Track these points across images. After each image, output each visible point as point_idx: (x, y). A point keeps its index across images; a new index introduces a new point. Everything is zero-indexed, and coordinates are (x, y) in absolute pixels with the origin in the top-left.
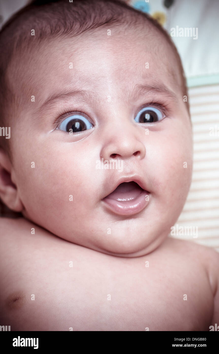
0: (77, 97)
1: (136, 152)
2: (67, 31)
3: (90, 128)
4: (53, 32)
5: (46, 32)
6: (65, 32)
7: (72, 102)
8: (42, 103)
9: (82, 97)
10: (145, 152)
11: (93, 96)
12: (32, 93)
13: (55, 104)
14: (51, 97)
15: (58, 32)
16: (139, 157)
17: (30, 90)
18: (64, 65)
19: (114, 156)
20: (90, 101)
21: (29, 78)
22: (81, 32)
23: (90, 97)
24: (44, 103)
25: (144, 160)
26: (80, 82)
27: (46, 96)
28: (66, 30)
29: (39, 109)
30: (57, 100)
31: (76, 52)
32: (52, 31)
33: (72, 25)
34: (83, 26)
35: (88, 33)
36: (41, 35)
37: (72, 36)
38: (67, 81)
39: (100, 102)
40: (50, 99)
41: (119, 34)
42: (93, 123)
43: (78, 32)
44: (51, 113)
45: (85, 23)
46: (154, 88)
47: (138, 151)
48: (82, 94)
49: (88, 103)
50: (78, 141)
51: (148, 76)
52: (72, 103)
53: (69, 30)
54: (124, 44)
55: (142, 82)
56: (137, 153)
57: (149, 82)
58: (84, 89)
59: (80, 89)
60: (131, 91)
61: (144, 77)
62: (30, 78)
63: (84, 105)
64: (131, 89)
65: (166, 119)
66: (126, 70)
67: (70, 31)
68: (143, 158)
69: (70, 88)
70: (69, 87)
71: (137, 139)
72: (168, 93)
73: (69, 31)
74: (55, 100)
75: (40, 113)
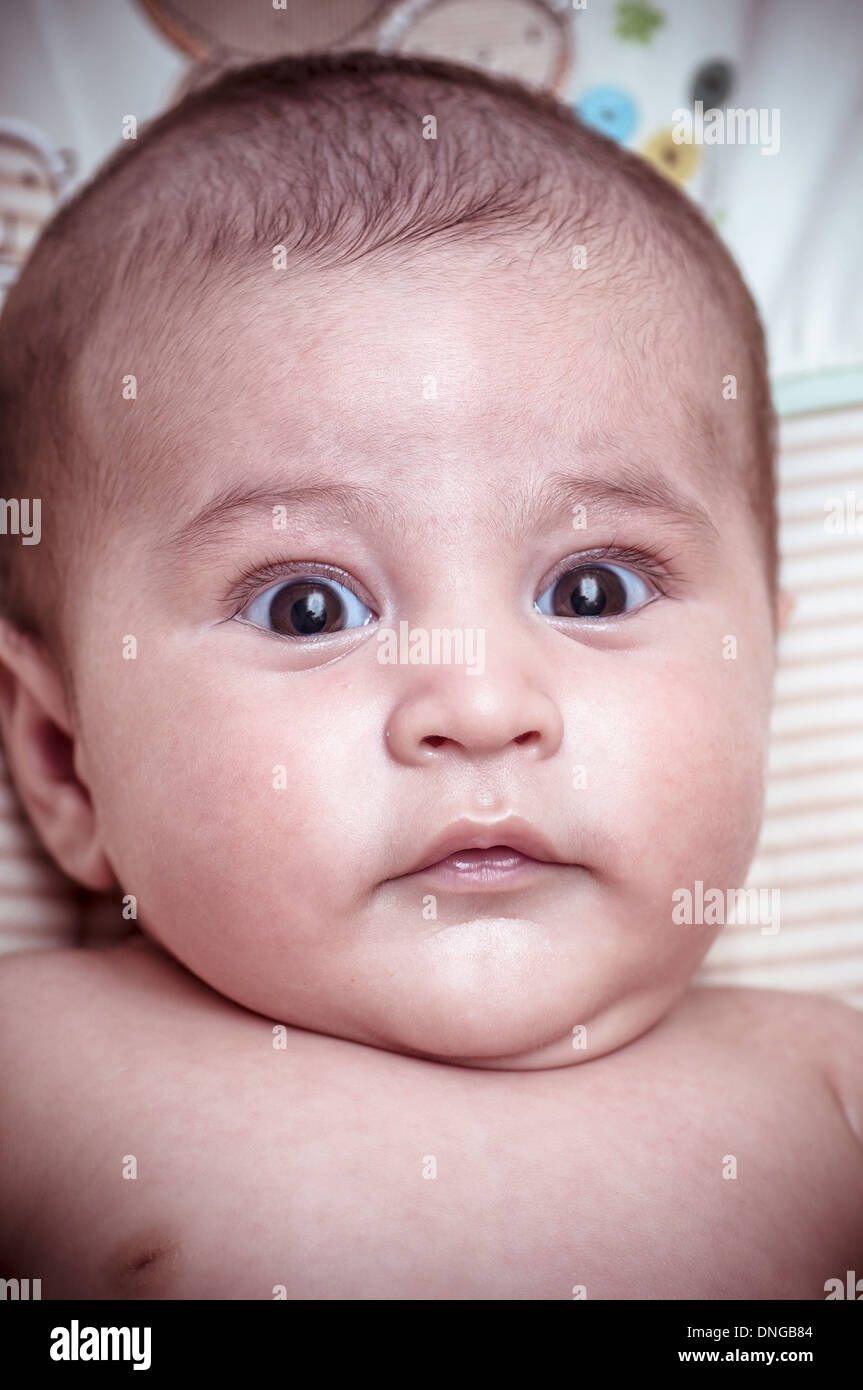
0: (323, 509)
1: (522, 733)
2: (313, 240)
3: (362, 625)
4: (261, 237)
5: (235, 234)
6: (304, 243)
7: (302, 524)
8: (191, 513)
9: (340, 507)
10: (561, 732)
11: (384, 508)
12: (157, 469)
13: (238, 527)
14: (225, 497)
15: (278, 239)
16: (532, 751)
17: (151, 457)
18: (285, 379)
19: (435, 741)
20: (371, 526)
21: (154, 410)
22: (365, 247)
23: (372, 509)
24: (197, 518)
25: (554, 763)
26: (339, 453)
27: (207, 489)
28: (310, 235)
29: (180, 535)
30: (247, 510)
31: (335, 333)
32: (256, 236)
33: (334, 217)
34: (374, 227)
35: (388, 256)
36: (215, 243)
37: (328, 262)
38: (291, 444)
39: (405, 532)
40: (220, 504)
41: (508, 268)
42: (373, 605)
43: (351, 252)
44: (218, 558)
45: (386, 215)
46: (621, 491)
47: (529, 730)
48: (341, 499)
49: (359, 532)
50: (310, 670)
51: (601, 443)
52: (301, 526)
53: (320, 237)
54: (520, 311)
55: (575, 465)
56: (526, 738)
57: (603, 465)
58: (351, 478)
59: (337, 480)
60: (530, 497)
61: (587, 444)
62: (156, 412)
63: (347, 541)
64: (530, 488)
65: (659, 603)
66: (516, 417)
67: (322, 245)
68: (552, 751)
69: (298, 473)
70: (293, 468)
71: (532, 683)
72: (676, 510)
73: (321, 241)
74: (237, 512)
75: (179, 550)
